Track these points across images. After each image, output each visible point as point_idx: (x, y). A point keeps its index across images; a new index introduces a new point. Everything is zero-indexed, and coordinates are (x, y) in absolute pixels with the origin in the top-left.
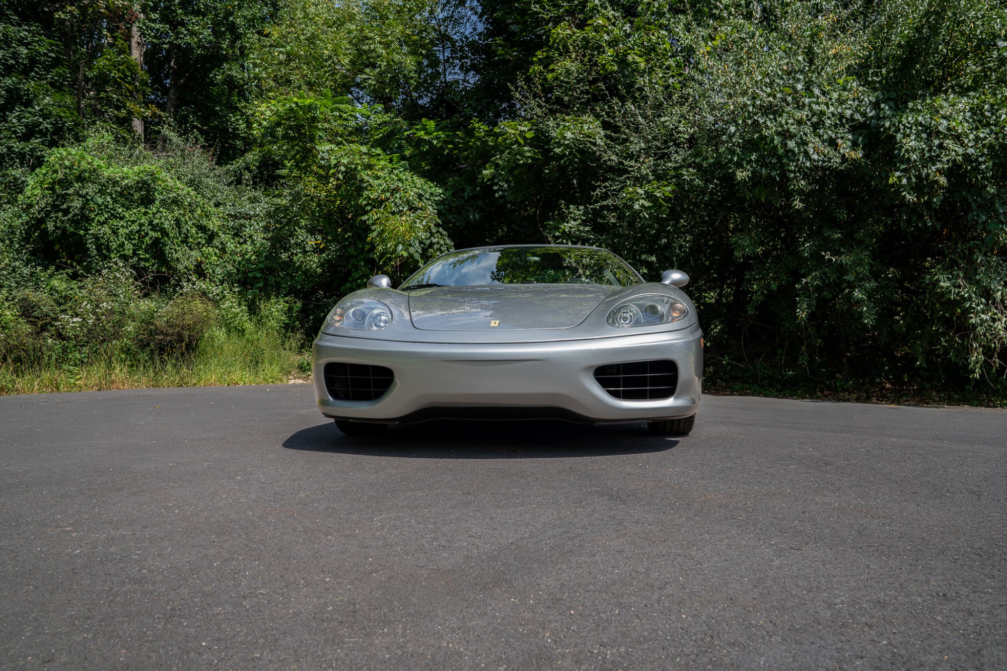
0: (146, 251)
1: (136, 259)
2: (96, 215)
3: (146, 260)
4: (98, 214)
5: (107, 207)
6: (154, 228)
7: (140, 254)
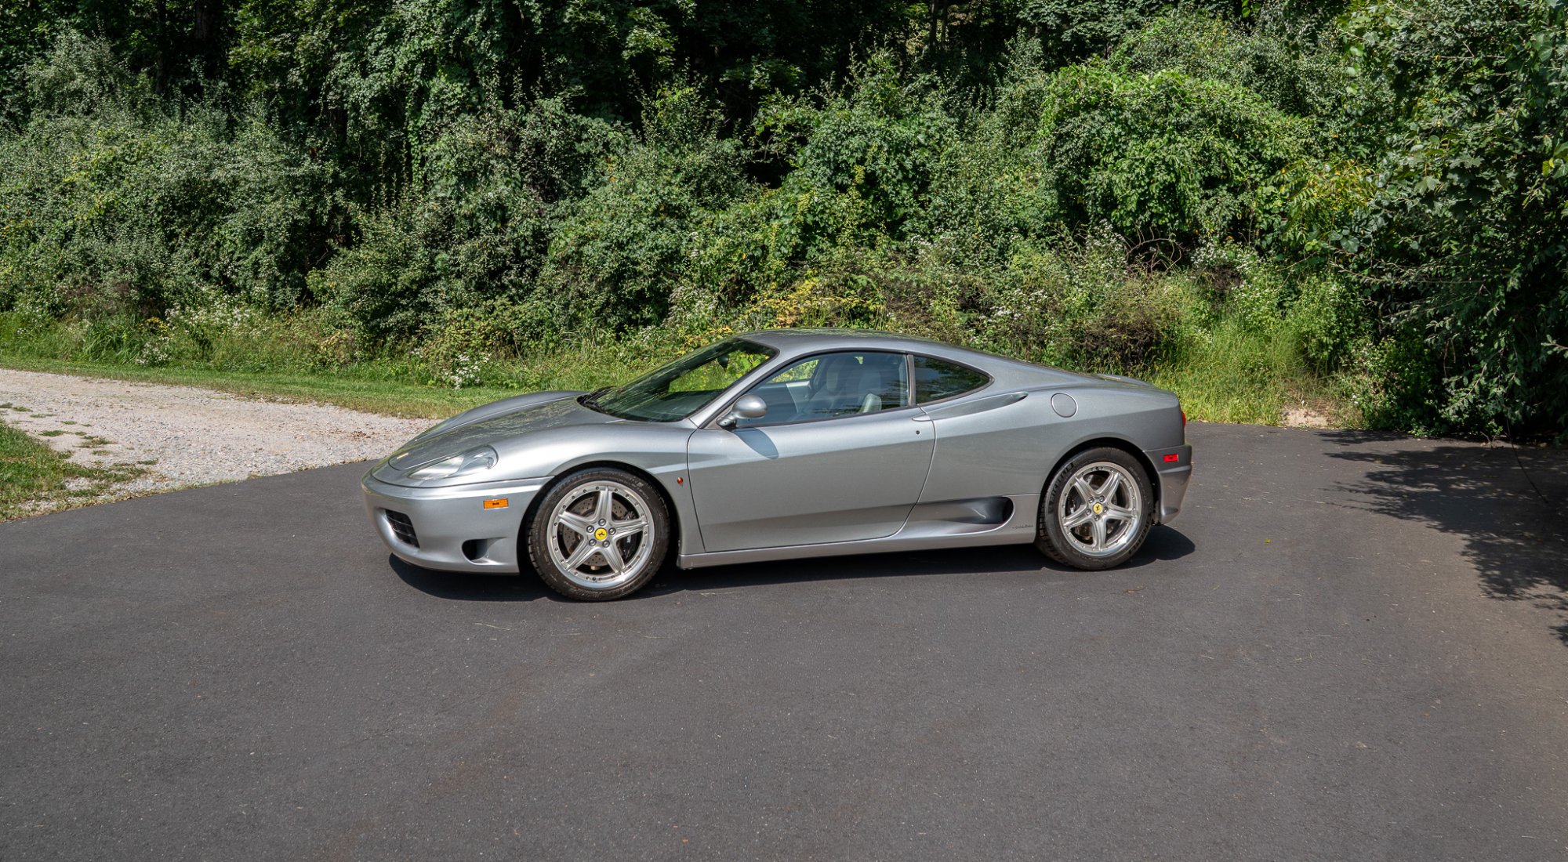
0: (1161, 202)
1: (1148, 214)
2: (1104, 155)
3: (1161, 216)
4: (1106, 152)
5: (1116, 140)
6: (1169, 168)
7: (1152, 208)
